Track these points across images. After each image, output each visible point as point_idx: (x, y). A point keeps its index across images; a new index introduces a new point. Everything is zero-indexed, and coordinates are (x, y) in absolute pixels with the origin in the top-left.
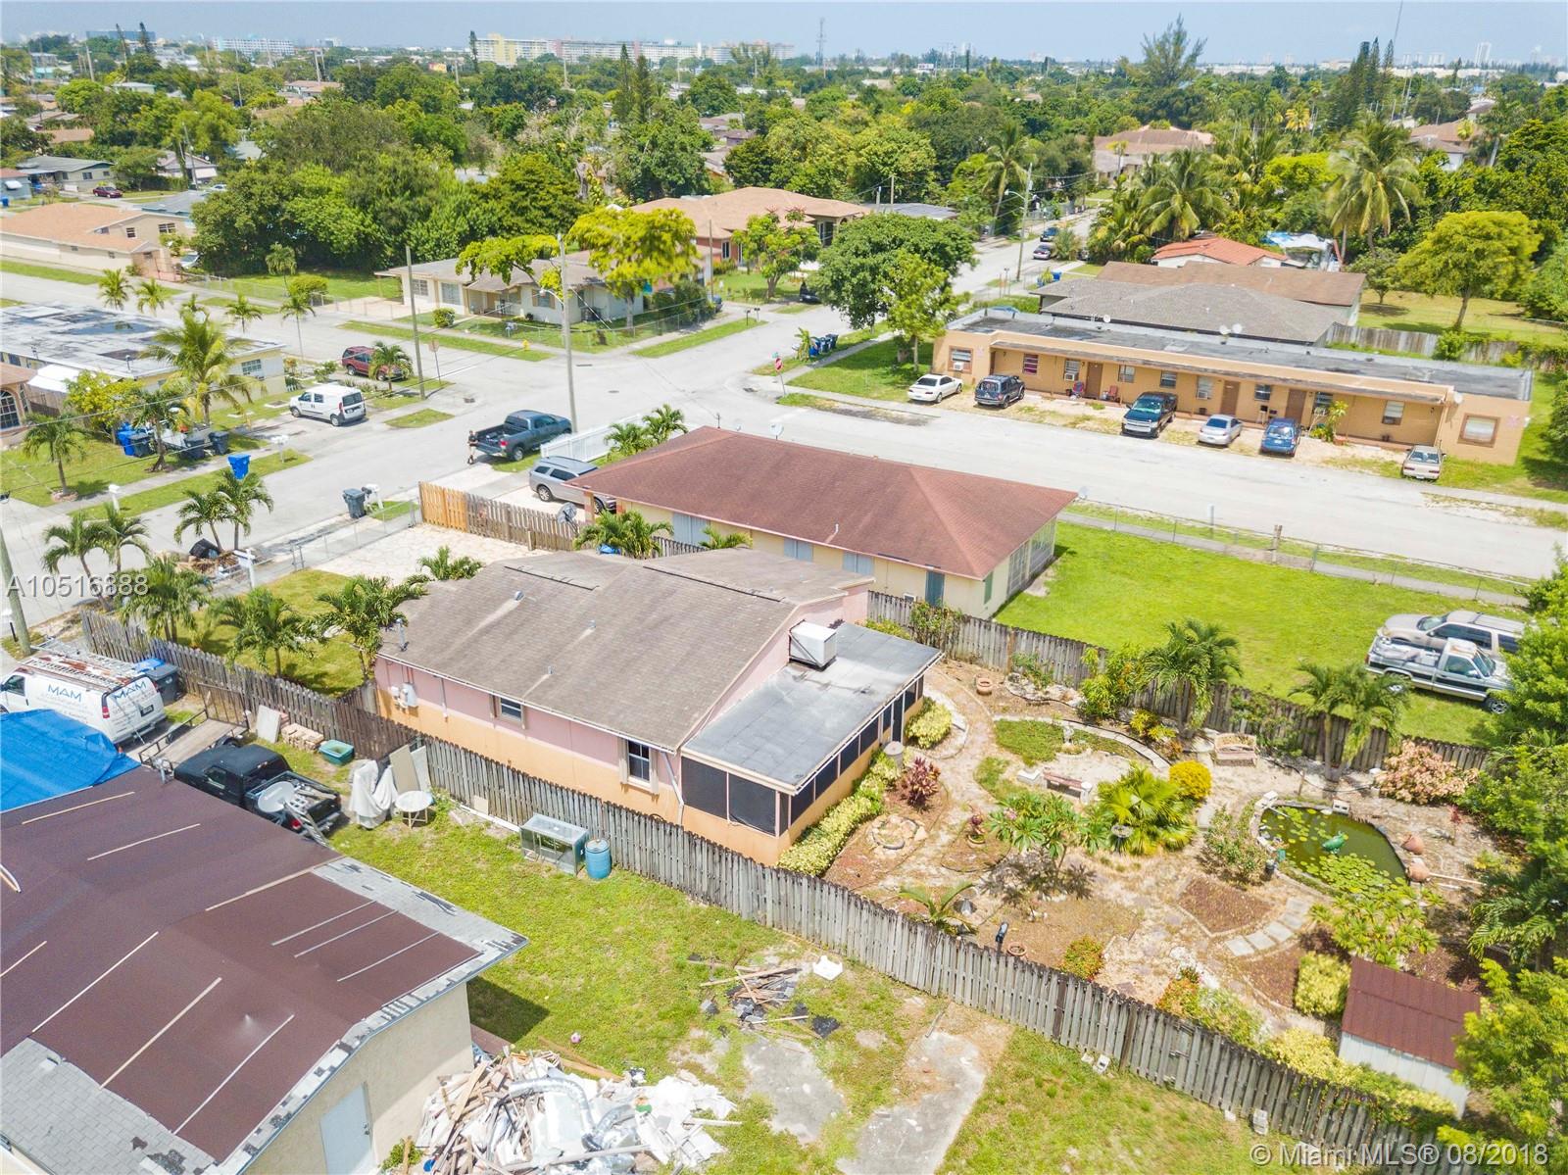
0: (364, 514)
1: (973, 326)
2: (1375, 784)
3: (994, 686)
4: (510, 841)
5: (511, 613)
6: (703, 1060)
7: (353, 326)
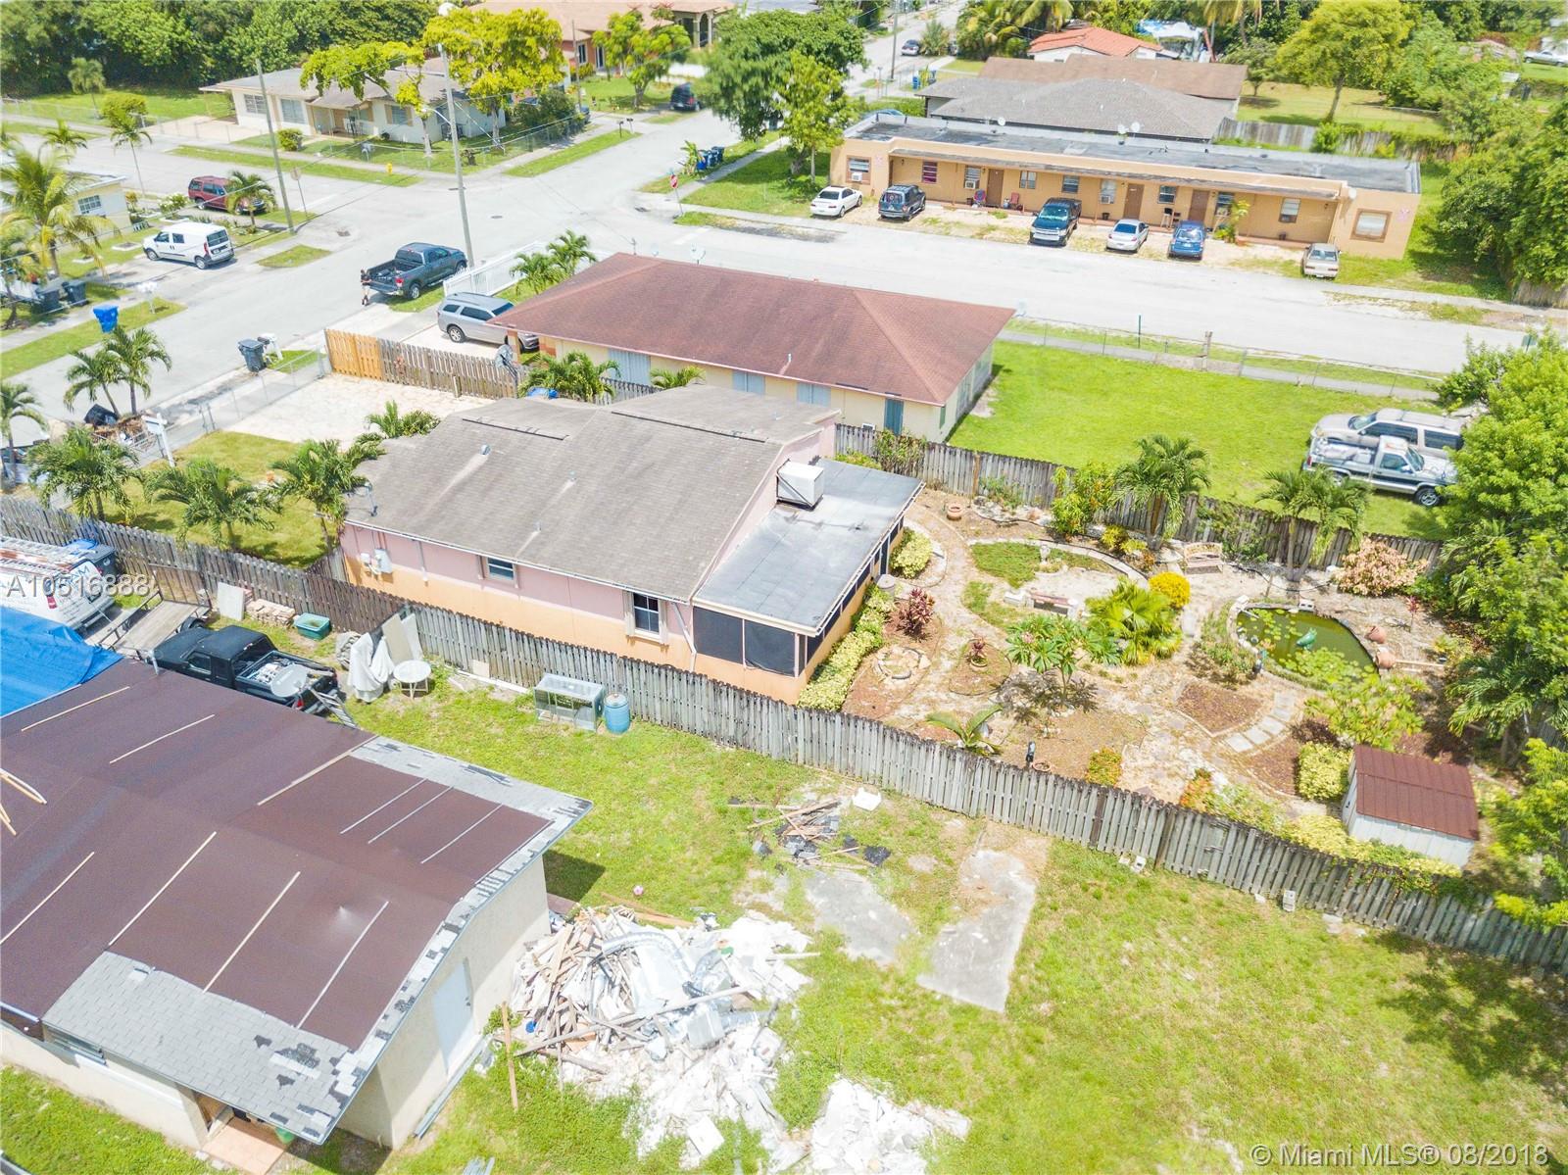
0: (264, 366)
1: (867, 133)
2: (1332, 580)
3: (963, 511)
4: (522, 701)
5: (481, 468)
6: (767, 898)
7: (186, 151)
